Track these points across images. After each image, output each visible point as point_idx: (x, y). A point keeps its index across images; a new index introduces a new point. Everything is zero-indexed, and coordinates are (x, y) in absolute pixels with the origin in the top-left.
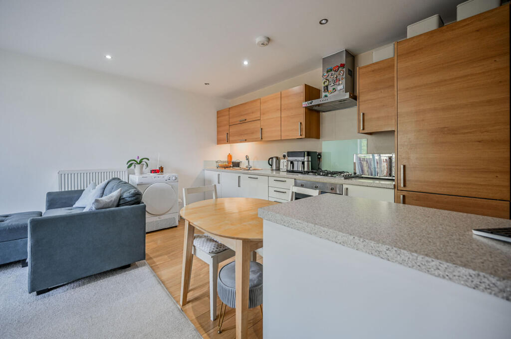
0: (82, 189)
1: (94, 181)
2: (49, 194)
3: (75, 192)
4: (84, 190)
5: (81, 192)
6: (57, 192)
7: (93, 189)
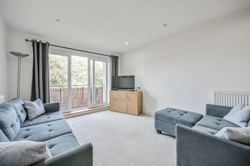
0: (232, 106)
1: (243, 103)
2: (208, 105)
3: (225, 107)
4: (232, 108)
5: (231, 108)
6: (212, 105)
7: (240, 109)
